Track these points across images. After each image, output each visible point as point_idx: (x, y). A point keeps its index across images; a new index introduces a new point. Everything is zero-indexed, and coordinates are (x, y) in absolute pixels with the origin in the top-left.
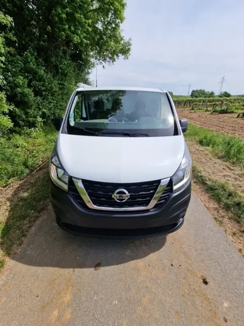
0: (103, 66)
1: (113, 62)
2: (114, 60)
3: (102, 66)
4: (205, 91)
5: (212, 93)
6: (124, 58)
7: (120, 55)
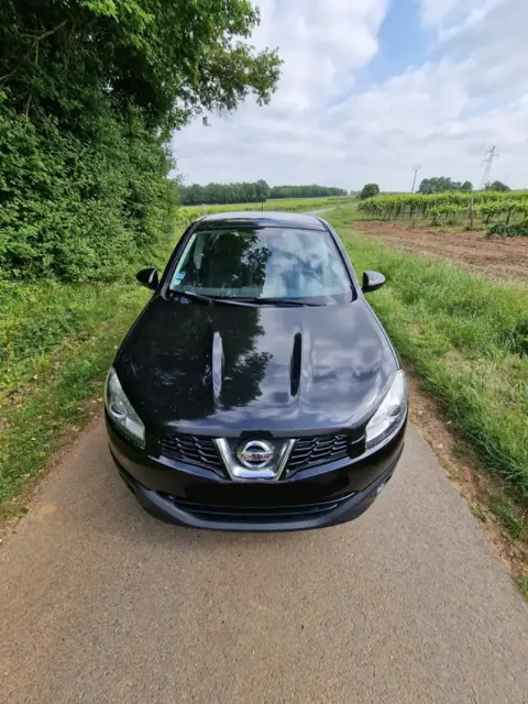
0: (205, 119)
1: (229, 108)
2: (231, 105)
3: (200, 118)
4: (452, 180)
5: (467, 187)
6: (258, 101)
7: (249, 88)
